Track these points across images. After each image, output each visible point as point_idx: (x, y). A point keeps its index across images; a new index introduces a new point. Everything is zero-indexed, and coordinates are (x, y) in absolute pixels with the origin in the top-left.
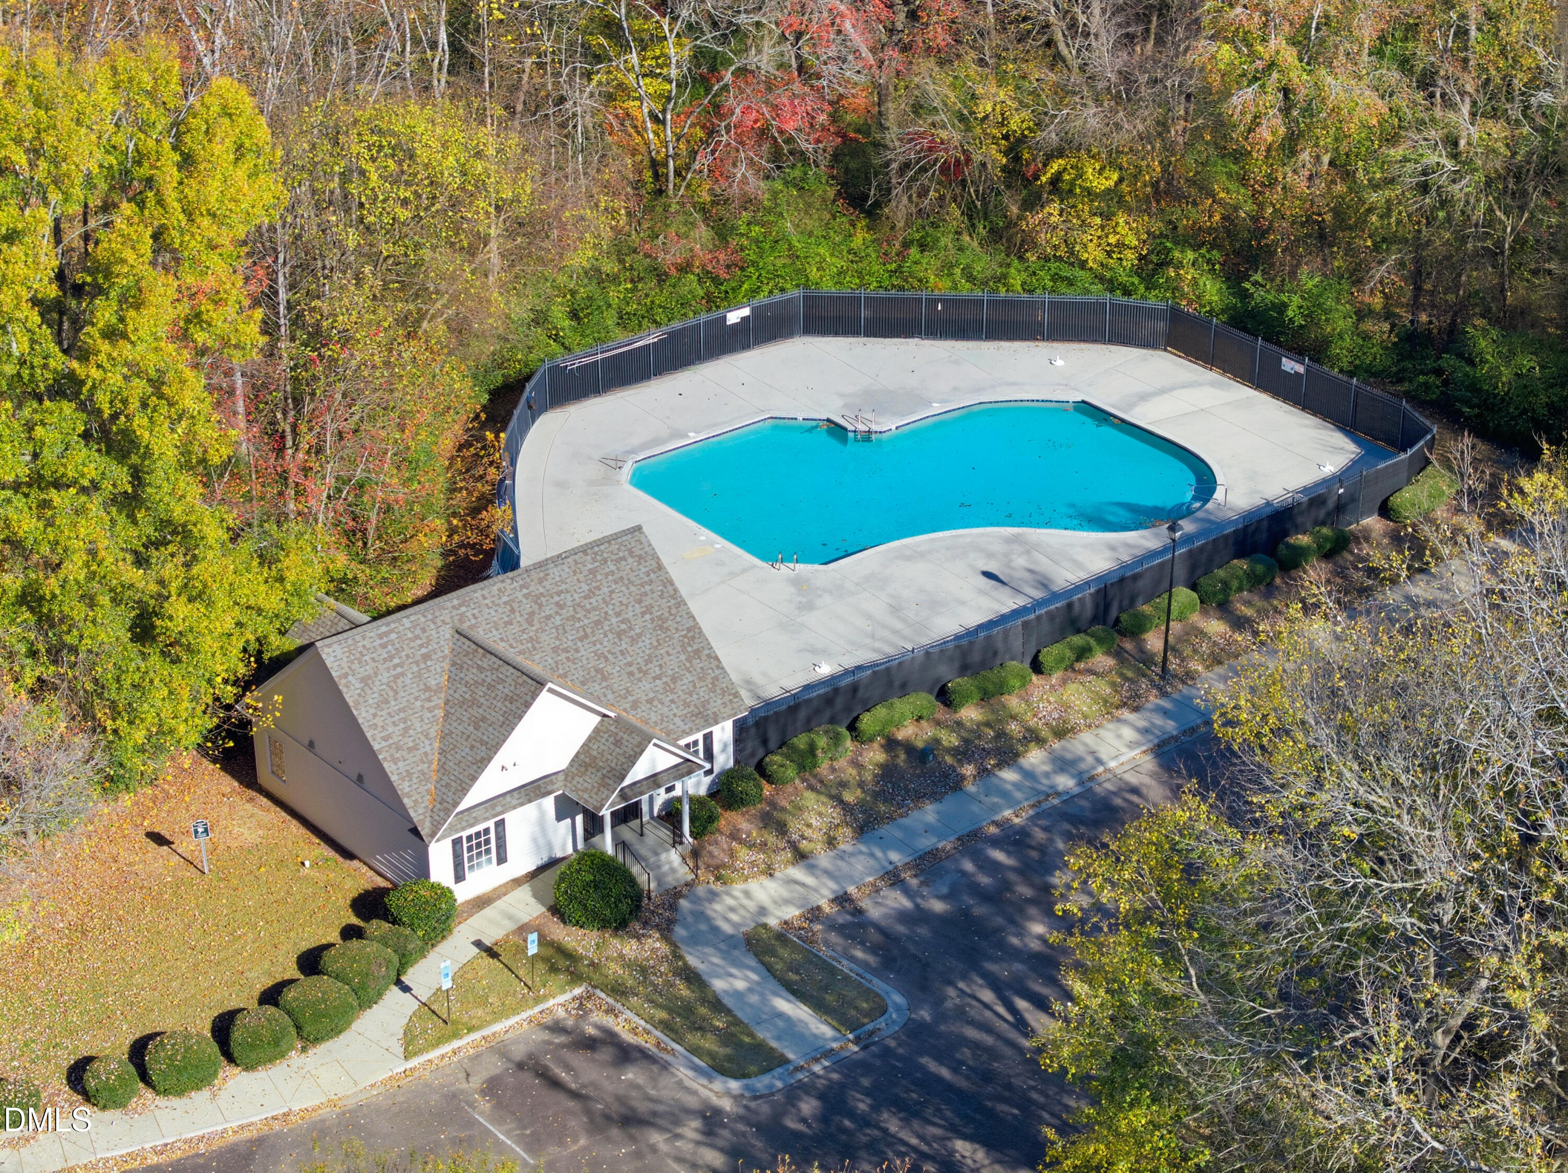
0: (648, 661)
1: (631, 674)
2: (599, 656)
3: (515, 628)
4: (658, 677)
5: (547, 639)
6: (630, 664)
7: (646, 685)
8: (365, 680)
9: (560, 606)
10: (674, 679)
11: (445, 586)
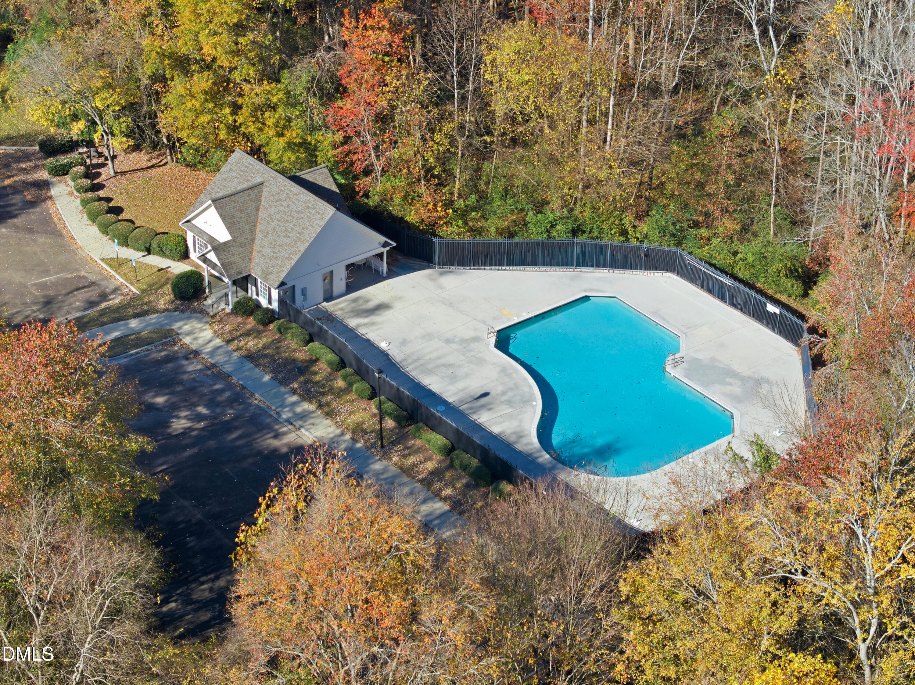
0: (279, 246)
1: (271, 243)
2: (274, 229)
3: (272, 198)
4: (274, 252)
5: (273, 210)
6: (275, 241)
7: (269, 250)
8: (231, 169)
9: (288, 206)
10: (276, 258)
11: (277, 171)
